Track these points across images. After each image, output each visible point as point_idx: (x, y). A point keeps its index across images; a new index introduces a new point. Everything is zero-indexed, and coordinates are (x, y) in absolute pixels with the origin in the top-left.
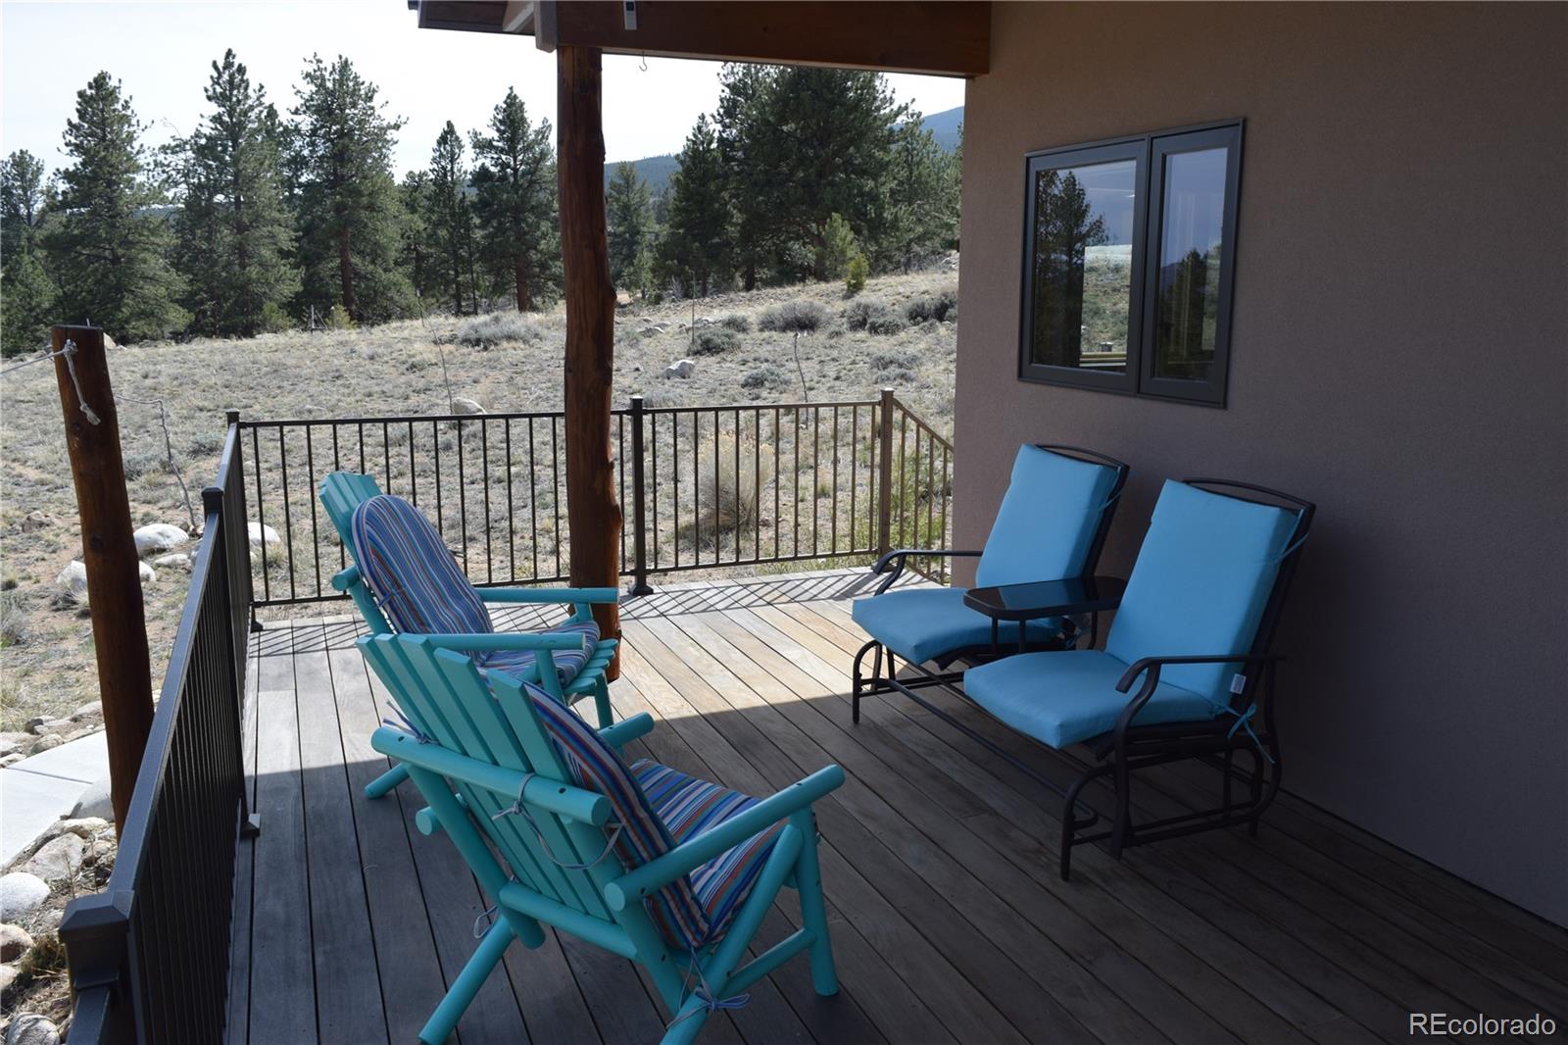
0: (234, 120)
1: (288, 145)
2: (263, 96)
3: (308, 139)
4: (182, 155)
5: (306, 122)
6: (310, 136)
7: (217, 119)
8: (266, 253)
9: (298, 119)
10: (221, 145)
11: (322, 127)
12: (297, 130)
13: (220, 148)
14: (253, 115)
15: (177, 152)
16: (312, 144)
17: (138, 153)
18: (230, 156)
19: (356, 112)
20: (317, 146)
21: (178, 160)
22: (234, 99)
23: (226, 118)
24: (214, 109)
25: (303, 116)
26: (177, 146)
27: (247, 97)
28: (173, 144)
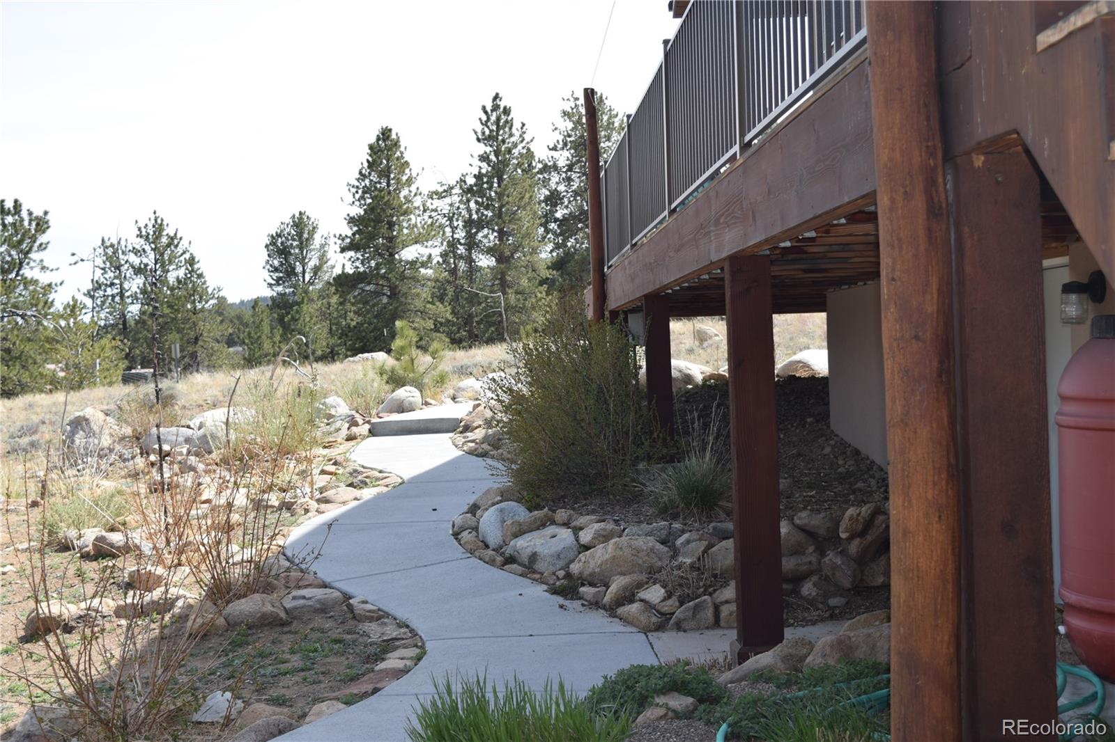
0: (500, 158)
1: (546, 182)
2: (525, 133)
3: (564, 175)
4: (448, 200)
5: (563, 158)
6: (566, 172)
7: (484, 158)
8: (524, 282)
9: (555, 154)
10: (487, 183)
11: (579, 161)
12: (555, 167)
13: (485, 186)
14: (516, 152)
15: (444, 197)
16: (569, 179)
17: (415, 195)
18: (496, 192)
19: (610, 144)
20: (573, 181)
21: (443, 205)
22: (500, 138)
23: (493, 157)
24: (482, 148)
25: (561, 152)
26: (445, 191)
27: (511, 135)
28: (441, 190)
